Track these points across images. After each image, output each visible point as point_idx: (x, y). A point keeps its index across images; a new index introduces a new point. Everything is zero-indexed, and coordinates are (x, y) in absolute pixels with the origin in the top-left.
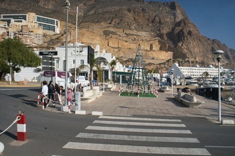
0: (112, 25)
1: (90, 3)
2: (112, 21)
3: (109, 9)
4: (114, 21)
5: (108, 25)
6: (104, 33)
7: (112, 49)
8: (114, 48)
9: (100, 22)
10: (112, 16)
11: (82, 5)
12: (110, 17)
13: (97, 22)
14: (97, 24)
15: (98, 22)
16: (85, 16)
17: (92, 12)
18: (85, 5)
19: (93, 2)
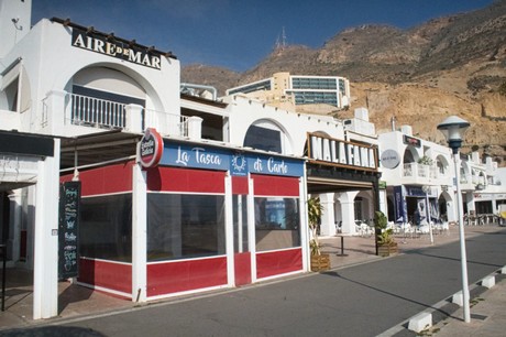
0: (497, 62)
1: (438, 27)
2: (496, 53)
5: (484, 64)
6: (469, 87)
7: (492, 124)
8: (497, 119)
9: (462, 64)
10: (495, 41)
11: (416, 37)
12: (491, 44)
13: (453, 66)
14: (453, 70)
15: (458, 63)
16: (425, 58)
17: (443, 45)
18: (424, 36)
19: (443, 24)
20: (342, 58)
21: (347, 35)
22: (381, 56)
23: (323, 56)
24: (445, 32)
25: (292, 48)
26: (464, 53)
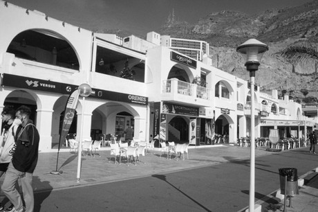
0: (305, 39)
1: (272, 15)
2: (306, 33)
3: (303, 15)
4: (310, 32)
5: (298, 40)
7: (298, 78)
9: (284, 39)
10: (306, 26)
11: (256, 21)
12: (303, 27)
13: (278, 40)
14: (278, 42)
15: (281, 38)
16: (261, 35)
17: (273, 27)
19: (275, 14)
20: (209, 31)
21: (213, 16)
22: (233, 31)
23: (197, 29)
24: (275, 19)
25: (177, 23)
26: (286, 32)
